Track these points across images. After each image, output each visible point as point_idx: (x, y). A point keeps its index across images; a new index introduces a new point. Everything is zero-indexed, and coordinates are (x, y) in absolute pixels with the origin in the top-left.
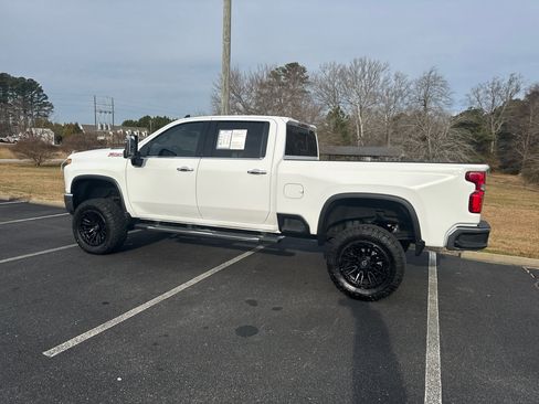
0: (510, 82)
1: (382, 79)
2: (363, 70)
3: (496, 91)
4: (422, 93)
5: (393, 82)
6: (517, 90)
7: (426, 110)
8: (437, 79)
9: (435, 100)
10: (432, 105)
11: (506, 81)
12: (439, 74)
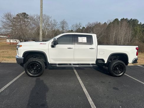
0: (79, 24)
1: (50, 20)
2: (45, 17)
3: (77, 26)
4: (62, 25)
5: (53, 22)
6: (81, 26)
7: (63, 30)
8: (65, 22)
9: (65, 28)
10: (64, 28)
11: (78, 24)
12: (66, 21)
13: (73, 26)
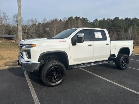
0: (35, 20)
4: (16, 20)
6: (37, 22)
7: (17, 25)
13: (28, 21)
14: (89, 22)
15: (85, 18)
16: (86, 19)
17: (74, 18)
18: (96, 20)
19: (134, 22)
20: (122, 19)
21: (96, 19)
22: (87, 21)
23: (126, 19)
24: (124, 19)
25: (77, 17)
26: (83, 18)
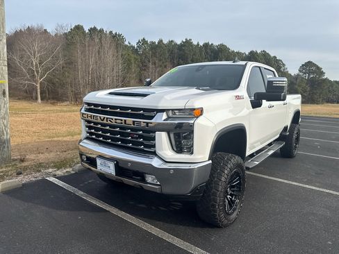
14: (126, 43)
15: (116, 34)
16: (120, 35)
17: (87, 31)
18: (144, 41)
19: (220, 54)
20: (198, 44)
21: (144, 39)
22: (123, 43)
23: (206, 45)
24: (201, 44)
25: (95, 28)
26: (111, 32)
